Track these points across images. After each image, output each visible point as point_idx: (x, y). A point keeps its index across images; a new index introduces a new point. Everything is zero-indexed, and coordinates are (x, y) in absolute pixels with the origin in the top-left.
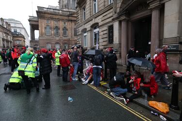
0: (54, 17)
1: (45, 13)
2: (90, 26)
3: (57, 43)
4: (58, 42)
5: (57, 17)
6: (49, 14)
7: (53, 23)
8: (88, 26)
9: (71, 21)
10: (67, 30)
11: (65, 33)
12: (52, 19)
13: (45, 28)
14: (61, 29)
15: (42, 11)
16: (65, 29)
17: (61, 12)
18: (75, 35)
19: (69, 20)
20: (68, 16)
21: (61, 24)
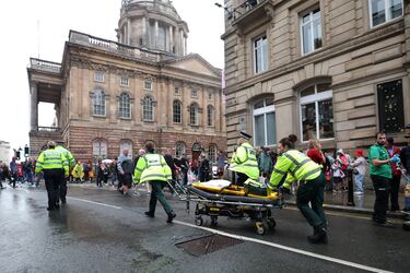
0: (120, 64)
1: (93, 51)
2: (290, 85)
3: (126, 141)
4: (129, 137)
5: (128, 66)
6: (103, 54)
7: (114, 83)
8: (282, 87)
9: (167, 79)
10: (154, 103)
11: (147, 113)
12: (112, 69)
13: (92, 95)
14: (138, 101)
15: (85, 44)
16: (149, 101)
17: (137, 52)
18: (177, 118)
19: (159, 78)
20: (159, 66)
21: (138, 87)
